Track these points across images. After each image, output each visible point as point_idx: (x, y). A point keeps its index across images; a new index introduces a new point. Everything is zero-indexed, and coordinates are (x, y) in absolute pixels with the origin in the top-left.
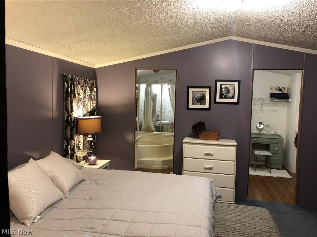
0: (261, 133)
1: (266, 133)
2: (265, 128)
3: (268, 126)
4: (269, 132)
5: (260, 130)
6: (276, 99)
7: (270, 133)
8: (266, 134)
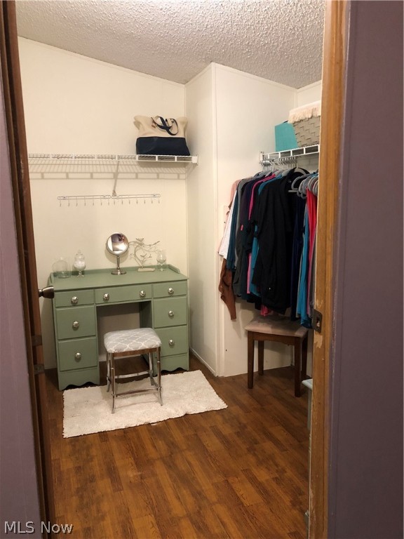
0: (122, 265)
1: (137, 265)
2: (131, 251)
3: (140, 243)
4: (143, 262)
5: (118, 258)
6: (157, 156)
7: (147, 264)
8: (135, 269)
